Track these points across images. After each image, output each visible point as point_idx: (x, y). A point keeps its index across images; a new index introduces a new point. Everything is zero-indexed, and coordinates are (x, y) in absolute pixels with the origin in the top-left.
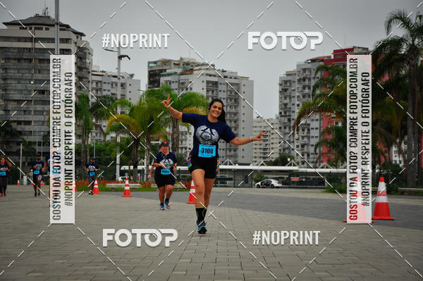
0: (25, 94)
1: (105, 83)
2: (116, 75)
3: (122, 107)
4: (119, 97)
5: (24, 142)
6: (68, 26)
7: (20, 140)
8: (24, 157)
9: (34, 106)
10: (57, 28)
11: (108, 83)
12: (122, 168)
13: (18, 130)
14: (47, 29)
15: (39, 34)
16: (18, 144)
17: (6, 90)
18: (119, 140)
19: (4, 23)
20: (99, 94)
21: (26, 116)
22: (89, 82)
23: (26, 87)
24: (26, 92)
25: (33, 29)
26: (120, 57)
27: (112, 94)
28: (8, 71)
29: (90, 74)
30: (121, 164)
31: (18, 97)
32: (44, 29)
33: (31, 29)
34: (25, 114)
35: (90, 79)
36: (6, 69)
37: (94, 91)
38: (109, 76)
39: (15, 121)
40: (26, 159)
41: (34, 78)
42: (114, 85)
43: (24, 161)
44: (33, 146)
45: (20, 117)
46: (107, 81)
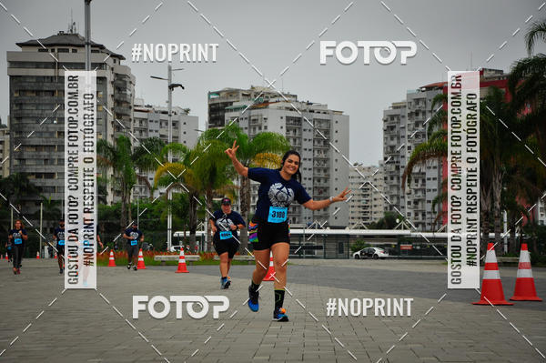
0: (46, 138)
1: (151, 121)
2: (166, 110)
3: (174, 153)
4: (170, 140)
5: (45, 201)
6: (102, 47)
7: (40, 199)
8: (45, 222)
9: (58, 153)
10: (88, 49)
11: (156, 122)
12: (175, 235)
13: (37, 185)
14: (75, 51)
15: (64, 57)
16: (38, 204)
17: (21, 132)
18: (170, 197)
19: (17, 44)
20: (144, 136)
21: (47, 167)
22: (130, 120)
23: (47, 128)
24: (47, 135)
25: (56, 51)
26: (172, 87)
27: (161, 136)
28: (24, 107)
29: (132, 110)
30: (174, 229)
31: (36, 141)
32: (70, 51)
33: (53, 51)
34: (46, 164)
35: (132, 117)
36: (21, 104)
37: (137, 132)
38: (156, 112)
39: (33, 174)
40: (48, 223)
41: (57, 116)
42: (163, 124)
43: (45, 226)
44: (56, 207)
45: (39, 167)
46: (155, 119)
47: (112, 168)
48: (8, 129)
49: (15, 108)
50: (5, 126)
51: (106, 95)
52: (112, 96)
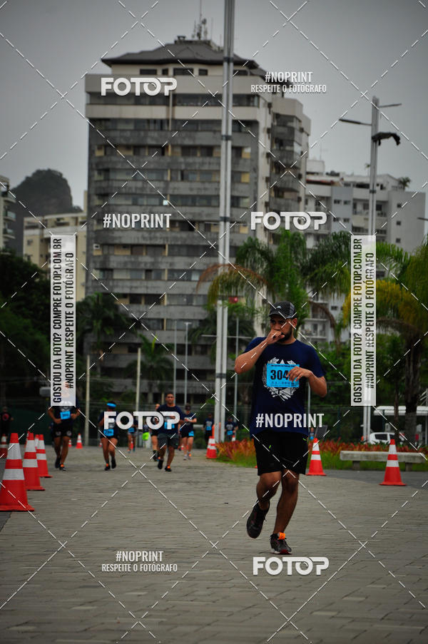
1: (337, 202)
2: (366, 181)
5: (145, 346)
6: (252, 65)
7: (137, 340)
8: (146, 382)
9: (169, 260)
10: (227, 69)
11: (346, 203)
12: (378, 411)
13: (131, 316)
14: (203, 73)
15: (185, 85)
16: (133, 349)
19: (105, 61)
20: (323, 230)
21: (150, 284)
22: (299, 199)
23: (152, 212)
25: (171, 72)
26: (377, 138)
27: (355, 229)
28: (112, 176)
29: (302, 183)
31: (133, 237)
32: (196, 72)
33: (165, 72)
34: (148, 278)
35: (302, 194)
36: (107, 171)
38: (347, 185)
39: (125, 296)
40: (150, 386)
41: (170, 192)
42: (360, 208)
43: (146, 389)
44: (165, 356)
45: (135, 284)
46: (343, 198)
47: (265, 287)
48: (85, 214)
49: (97, 177)
50: (78, 210)
51: (257, 153)
52: (268, 155)
